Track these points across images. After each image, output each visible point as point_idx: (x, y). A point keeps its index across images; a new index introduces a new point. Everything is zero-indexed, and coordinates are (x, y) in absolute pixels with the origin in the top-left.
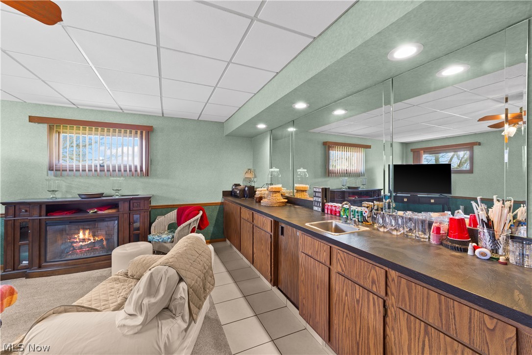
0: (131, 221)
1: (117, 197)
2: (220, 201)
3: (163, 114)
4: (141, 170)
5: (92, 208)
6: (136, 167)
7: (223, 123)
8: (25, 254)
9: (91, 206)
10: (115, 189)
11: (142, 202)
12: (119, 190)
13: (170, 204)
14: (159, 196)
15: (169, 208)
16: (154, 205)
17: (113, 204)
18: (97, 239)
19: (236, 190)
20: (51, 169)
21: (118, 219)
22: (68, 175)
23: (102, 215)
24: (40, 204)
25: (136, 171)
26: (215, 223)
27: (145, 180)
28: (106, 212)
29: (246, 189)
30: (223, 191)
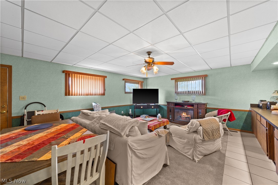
0: (198, 112)
1: (194, 103)
2: (248, 110)
3: (211, 68)
4: (203, 93)
5: (186, 106)
6: (200, 92)
7: (250, 64)
8: (171, 116)
9: (186, 105)
10: (193, 100)
11: (202, 105)
12: (194, 100)
13: (216, 108)
14: (210, 104)
15: (215, 109)
16: (208, 107)
17: (192, 105)
18: (188, 116)
19: (260, 104)
20: (176, 93)
21: (193, 110)
22: (180, 95)
23: (188, 108)
24: (173, 103)
25: (200, 93)
26: (245, 122)
27: (204, 97)
28: (190, 107)
29: (268, 103)
30: (251, 104)
